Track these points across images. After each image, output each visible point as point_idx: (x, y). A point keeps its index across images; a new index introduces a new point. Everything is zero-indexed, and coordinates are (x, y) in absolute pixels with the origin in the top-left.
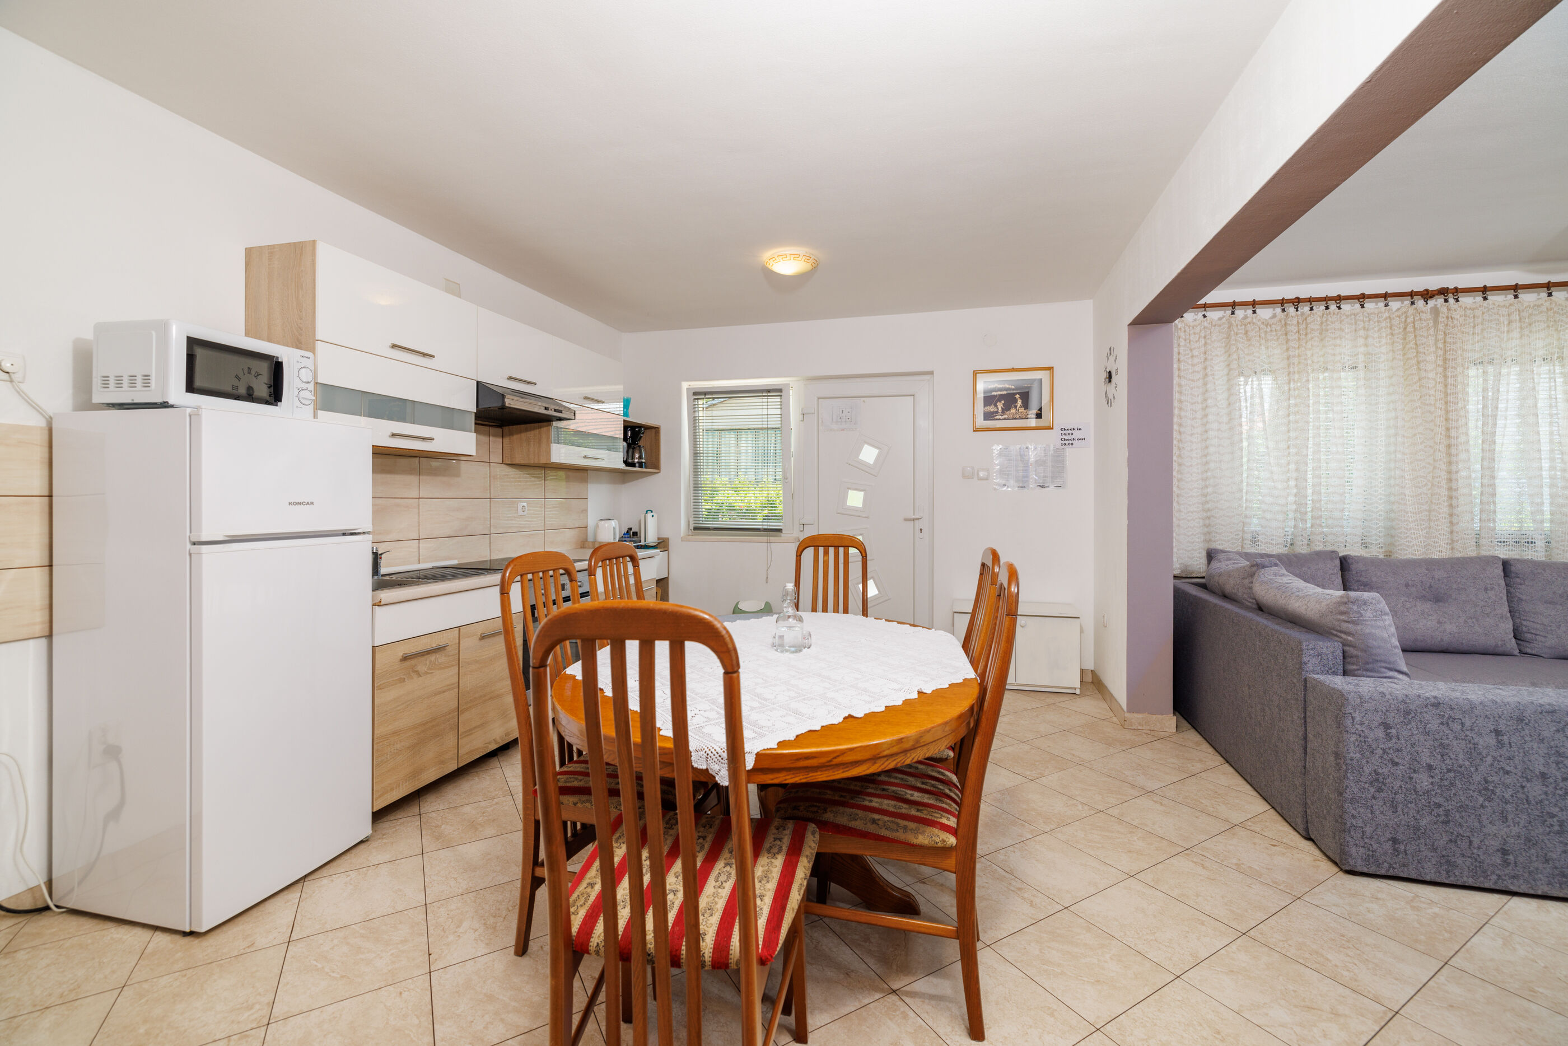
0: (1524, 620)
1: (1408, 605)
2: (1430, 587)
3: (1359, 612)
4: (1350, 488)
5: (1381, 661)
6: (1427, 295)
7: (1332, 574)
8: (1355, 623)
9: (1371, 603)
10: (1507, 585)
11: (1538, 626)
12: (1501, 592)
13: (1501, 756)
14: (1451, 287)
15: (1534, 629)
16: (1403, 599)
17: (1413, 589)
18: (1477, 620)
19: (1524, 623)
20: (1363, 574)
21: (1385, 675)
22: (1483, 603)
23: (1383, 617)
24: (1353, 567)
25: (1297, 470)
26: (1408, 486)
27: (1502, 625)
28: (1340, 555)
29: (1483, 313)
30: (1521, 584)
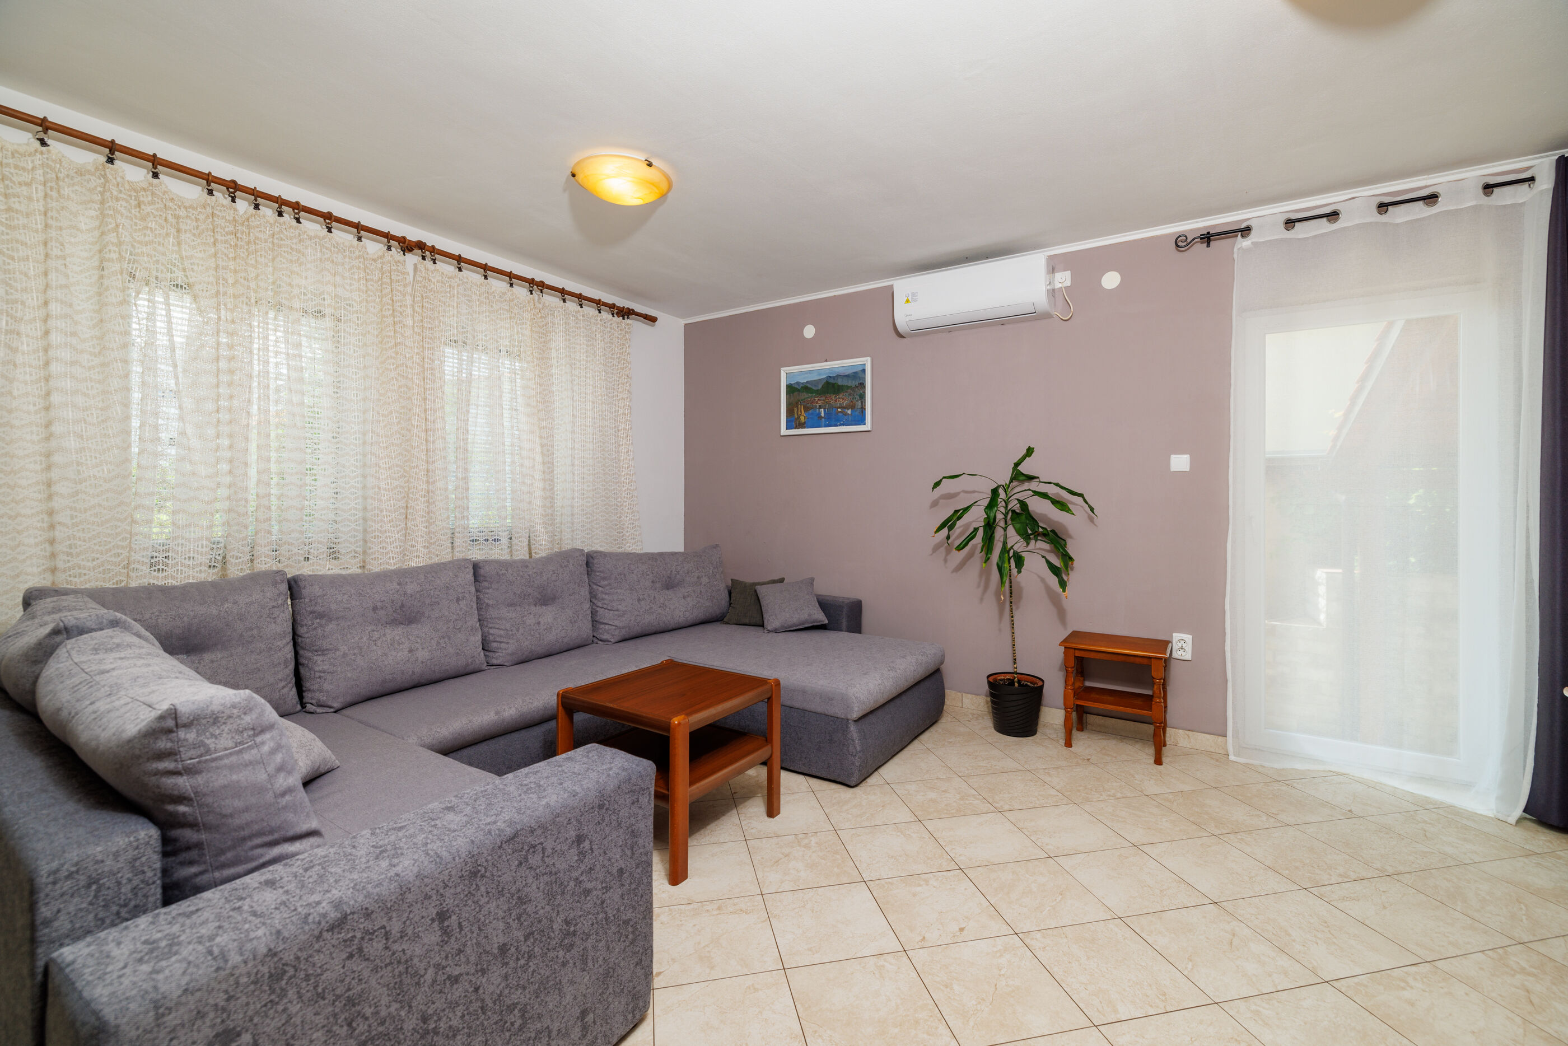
0: (491, 628)
1: (376, 635)
2: (402, 606)
3: (202, 744)
4: (314, 477)
5: (251, 837)
6: (407, 246)
7: (274, 607)
8: (190, 771)
9: (230, 717)
10: (477, 591)
11: (502, 633)
12: (471, 601)
13: (447, 957)
14: (429, 244)
15: (498, 636)
16: (370, 628)
17: (381, 613)
18: (449, 638)
19: (491, 631)
20: (319, 601)
21: (261, 861)
22: (455, 617)
23: (258, 739)
24: (305, 592)
25: (231, 447)
26: (383, 477)
27: (472, 639)
28: (289, 576)
29: (458, 285)
30: (488, 588)
